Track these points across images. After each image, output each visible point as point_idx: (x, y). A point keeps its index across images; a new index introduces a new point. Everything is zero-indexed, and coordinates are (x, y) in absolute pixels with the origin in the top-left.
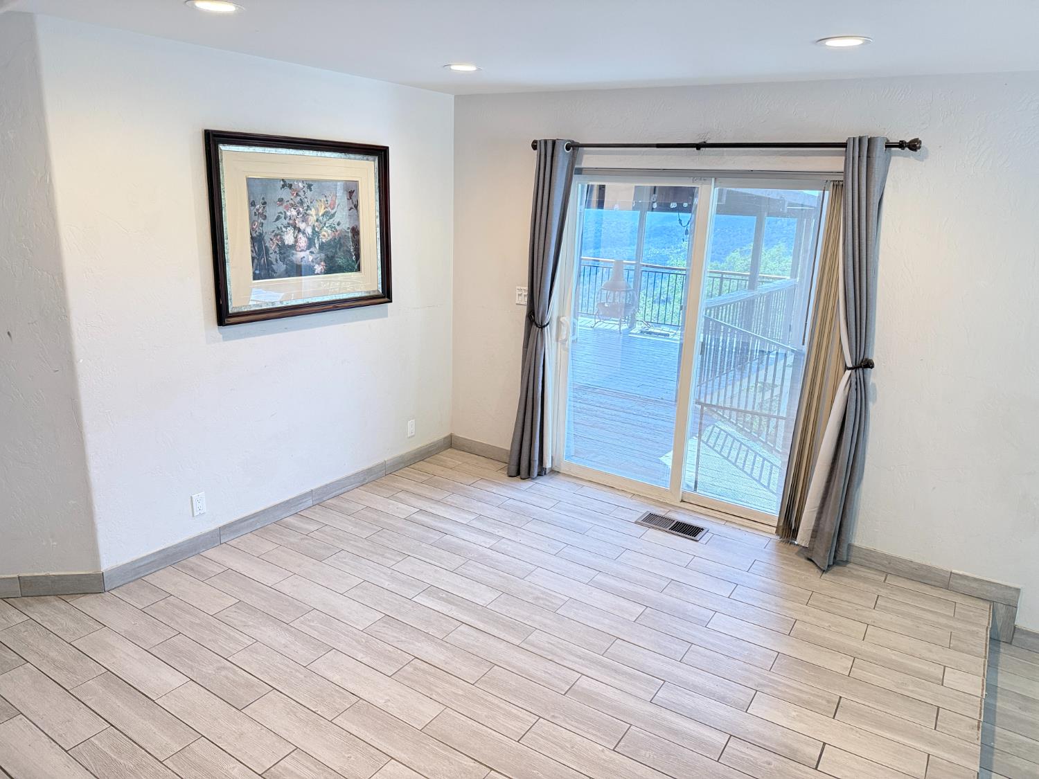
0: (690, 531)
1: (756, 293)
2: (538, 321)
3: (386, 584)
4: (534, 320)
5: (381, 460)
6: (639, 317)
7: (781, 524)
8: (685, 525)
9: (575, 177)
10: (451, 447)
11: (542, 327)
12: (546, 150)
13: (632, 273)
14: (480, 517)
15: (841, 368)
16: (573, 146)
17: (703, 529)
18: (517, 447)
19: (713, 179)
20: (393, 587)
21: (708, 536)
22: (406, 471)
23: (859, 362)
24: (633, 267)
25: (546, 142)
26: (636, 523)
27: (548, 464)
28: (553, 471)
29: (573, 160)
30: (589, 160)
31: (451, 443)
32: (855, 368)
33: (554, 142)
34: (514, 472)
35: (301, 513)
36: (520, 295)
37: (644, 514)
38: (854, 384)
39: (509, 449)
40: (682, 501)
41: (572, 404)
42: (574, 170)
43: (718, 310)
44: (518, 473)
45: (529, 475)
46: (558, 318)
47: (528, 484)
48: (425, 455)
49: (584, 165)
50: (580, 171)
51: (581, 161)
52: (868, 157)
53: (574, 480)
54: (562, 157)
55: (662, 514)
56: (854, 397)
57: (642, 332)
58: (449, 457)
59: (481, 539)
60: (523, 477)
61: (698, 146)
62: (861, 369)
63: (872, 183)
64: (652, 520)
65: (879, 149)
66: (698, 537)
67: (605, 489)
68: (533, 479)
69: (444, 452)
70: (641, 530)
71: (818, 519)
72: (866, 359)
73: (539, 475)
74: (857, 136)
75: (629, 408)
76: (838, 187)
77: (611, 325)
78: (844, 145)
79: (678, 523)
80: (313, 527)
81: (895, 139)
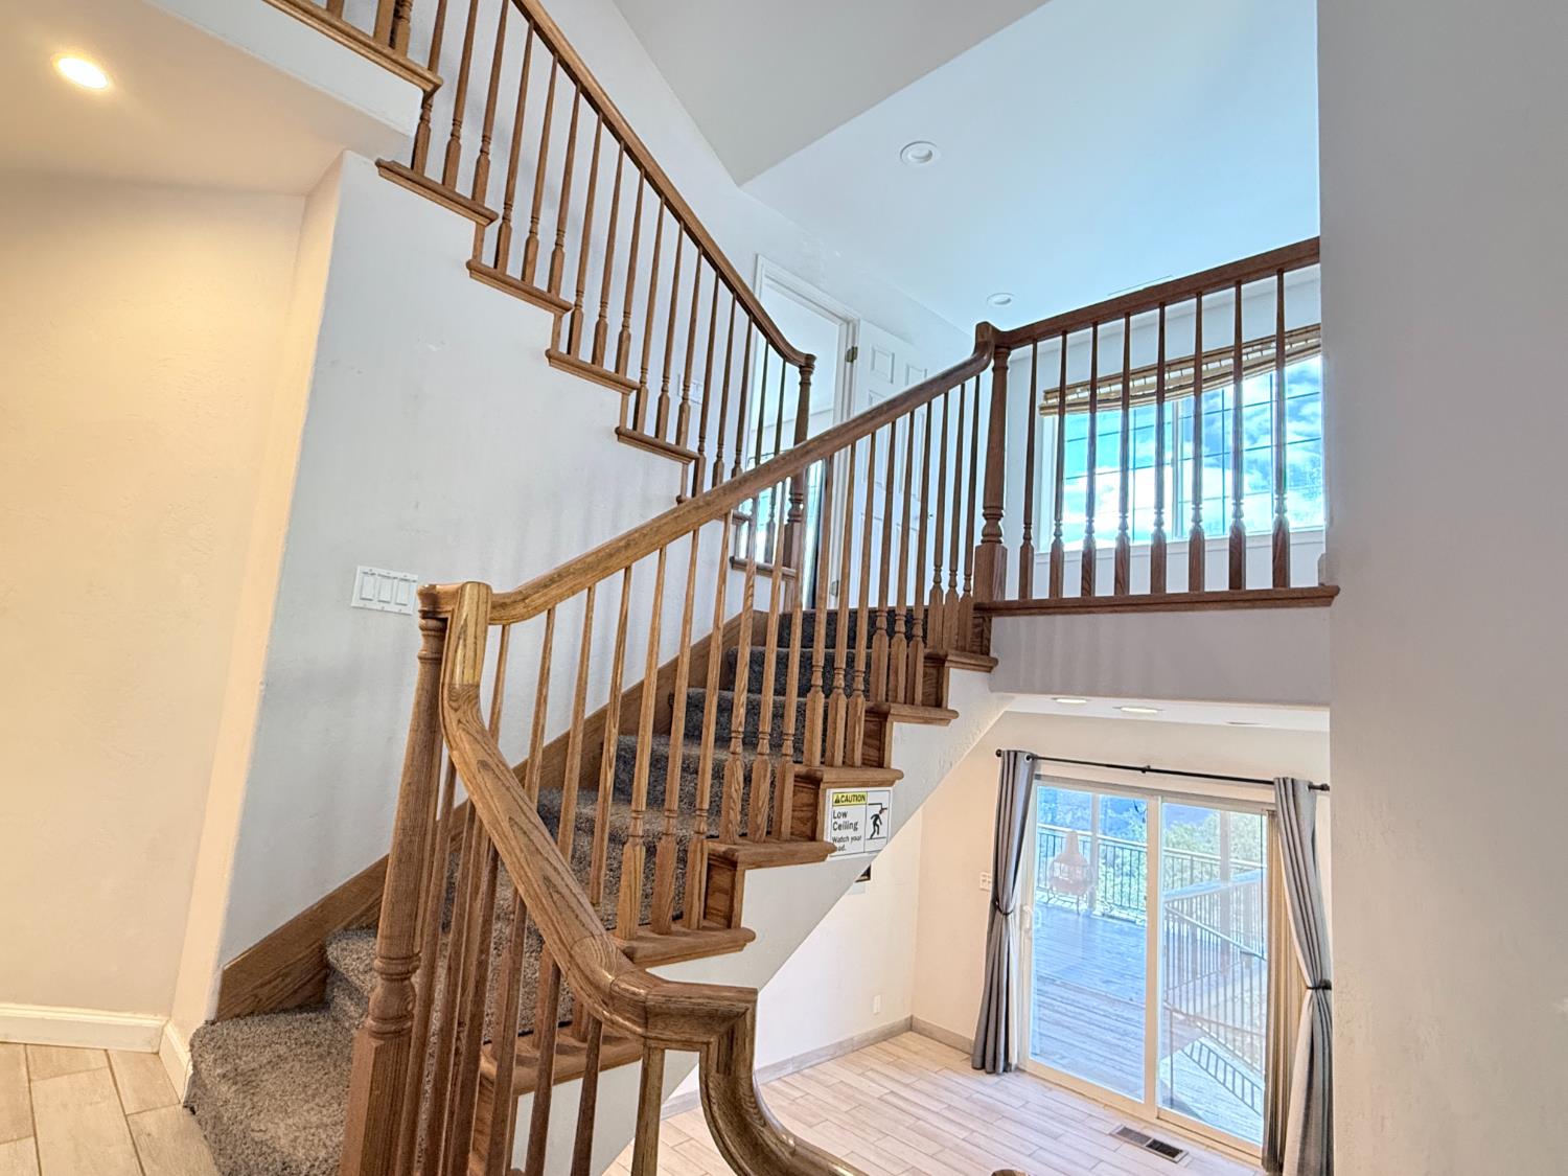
0: (1171, 1152)
1: (1230, 885)
2: (1003, 908)
3: (872, 1159)
4: (998, 906)
5: (849, 1035)
6: (1099, 895)
7: (1266, 1154)
8: (1162, 1144)
9: (1035, 781)
10: (911, 1030)
11: (1006, 914)
12: (1010, 759)
13: (1088, 845)
14: (950, 1107)
15: (1303, 987)
16: (1033, 758)
17: (1181, 1151)
18: (982, 1036)
19: (1160, 798)
20: (878, 1162)
21: (1187, 1160)
22: (871, 1049)
23: (1318, 983)
24: (1089, 839)
25: (1009, 752)
26: (1110, 1135)
27: (1014, 1060)
28: (1018, 1069)
29: (1032, 768)
30: (1045, 769)
31: (911, 1026)
32: (1315, 988)
33: (1016, 753)
34: (979, 1065)
35: (785, 1079)
36: (984, 881)
37: (1118, 1128)
38: (1316, 1005)
39: (973, 1039)
40: (1158, 1118)
41: (1036, 997)
42: (1034, 776)
43: (1192, 903)
44: (983, 1067)
45: (994, 1071)
46: (1022, 906)
47: (992, 1079)
48: (889, 1035)
49: (1041, 773)
50: (1039, 777)
51: (1040, 768)
52: (1294, 796)
53: (1042, 1082)
54: (1023, 766)
55: (1138, 1130)
56: (1319, 1019)
57: (1103, 915)
58: (909, 1038)
59: (954, 1130)
60: (988, 1070)
61: (1144, 770)
62: (1321, 991)
63: (1301, 817)
64: (1126, 1133)
65: (1303, 791)
66: (1176, 1159)
67: (1074, 1094)
68: (998, 1074)
69: (904, 1034)
70: (1114, 1143)
71: (1303, 1150)
72: (1325, 981)
73: (1005, 1070)
74: (1281, 776)
75: (1094, 1007)
76: (1272, 815)
77: (1068, 901)
78: (1271, 783)
79: (1155, 1142)
80: (797, 1094)
81: (1317, 783)
